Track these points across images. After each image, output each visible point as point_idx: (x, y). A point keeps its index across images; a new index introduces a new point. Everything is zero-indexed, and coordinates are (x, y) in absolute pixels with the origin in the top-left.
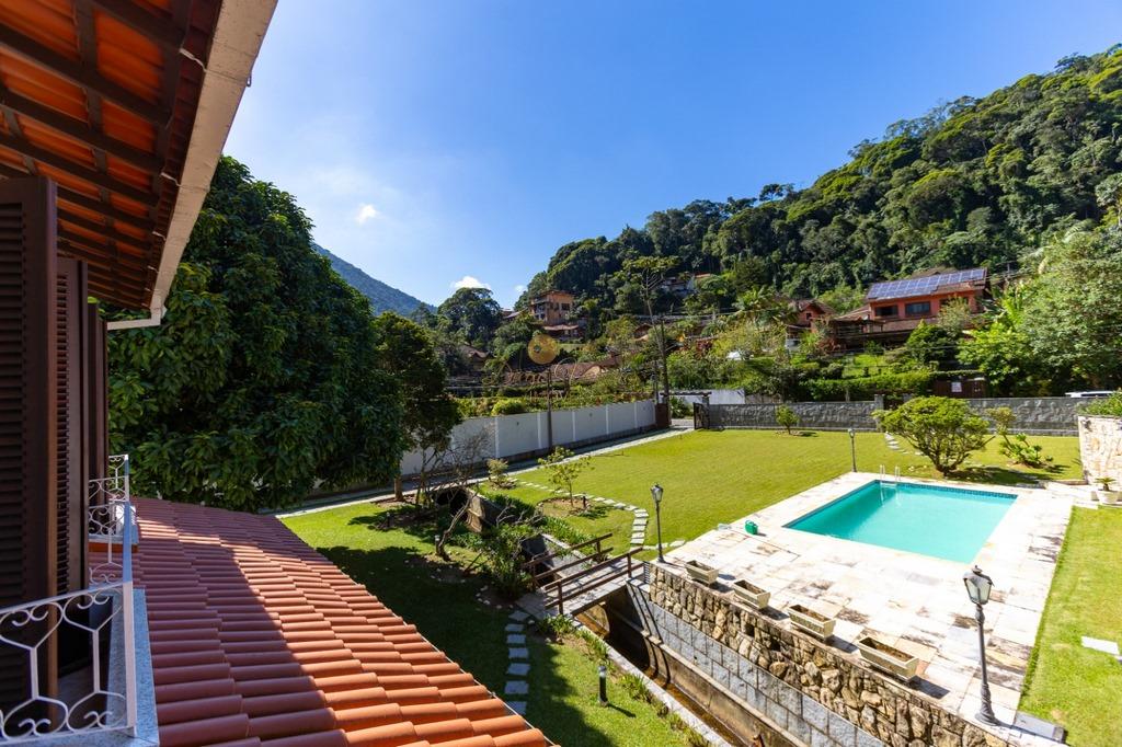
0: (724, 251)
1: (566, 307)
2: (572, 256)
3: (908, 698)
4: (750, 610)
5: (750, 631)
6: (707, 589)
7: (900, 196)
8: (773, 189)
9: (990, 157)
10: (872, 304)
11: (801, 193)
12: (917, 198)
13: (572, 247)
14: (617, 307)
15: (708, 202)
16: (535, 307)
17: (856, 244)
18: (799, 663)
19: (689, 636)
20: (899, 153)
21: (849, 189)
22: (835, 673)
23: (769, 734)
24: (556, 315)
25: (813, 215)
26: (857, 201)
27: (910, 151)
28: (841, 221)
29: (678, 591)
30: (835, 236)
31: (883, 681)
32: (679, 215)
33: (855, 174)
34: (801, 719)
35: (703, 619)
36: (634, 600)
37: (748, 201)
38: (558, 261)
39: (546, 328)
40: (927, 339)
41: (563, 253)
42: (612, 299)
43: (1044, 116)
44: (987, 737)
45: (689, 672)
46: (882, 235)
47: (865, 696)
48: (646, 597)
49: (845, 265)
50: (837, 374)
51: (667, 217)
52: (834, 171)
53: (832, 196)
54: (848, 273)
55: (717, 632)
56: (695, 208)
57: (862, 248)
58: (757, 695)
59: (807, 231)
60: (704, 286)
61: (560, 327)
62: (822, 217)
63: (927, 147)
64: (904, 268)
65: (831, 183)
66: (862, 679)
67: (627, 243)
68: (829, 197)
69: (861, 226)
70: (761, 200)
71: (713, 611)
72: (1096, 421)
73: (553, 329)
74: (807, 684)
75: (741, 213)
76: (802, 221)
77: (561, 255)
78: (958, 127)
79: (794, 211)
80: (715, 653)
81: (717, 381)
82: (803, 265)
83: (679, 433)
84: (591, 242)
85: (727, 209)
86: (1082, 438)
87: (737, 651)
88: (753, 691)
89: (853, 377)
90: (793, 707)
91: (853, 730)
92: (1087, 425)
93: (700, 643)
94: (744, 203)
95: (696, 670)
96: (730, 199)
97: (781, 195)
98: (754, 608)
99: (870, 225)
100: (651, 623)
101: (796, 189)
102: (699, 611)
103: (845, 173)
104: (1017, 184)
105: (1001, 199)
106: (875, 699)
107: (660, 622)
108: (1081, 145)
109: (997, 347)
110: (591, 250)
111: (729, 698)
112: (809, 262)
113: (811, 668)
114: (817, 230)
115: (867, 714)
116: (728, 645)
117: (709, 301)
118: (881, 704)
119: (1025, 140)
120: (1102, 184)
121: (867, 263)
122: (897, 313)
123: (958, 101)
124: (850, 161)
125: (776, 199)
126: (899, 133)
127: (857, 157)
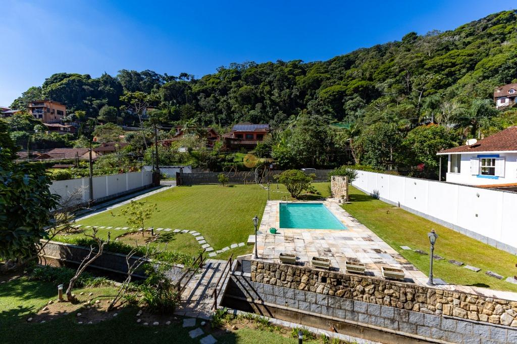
0: (162, 99)
1: (60, 113)
2: (65, 81)
3: (406, 286)
4: (323, 270)
5: (324, 280)
6: (294, 266)
7: (235, 92)
8: (185, 75)
9: (261, 86)
10: (235, 133)
11: (197, 80)
12: (241, 95)
13: (64, 76)
14: (100, 118)
15: (154, 72)
16: (33, 109)
17: (220, 107)
18: (353, 287)
19: (282, 292)
20: (234, 75)
21: (217, 84)
22: (372, 286)
23: (338, 325)
24: (52, 116)
25: (204, 91)
26: (220, 91)
27: (237, 76)
28: (214, 97)
29: (275, 272)
30: (211, 102)
31: (395, 283)
32: (137, 74)
33: (218, 78)
34: (353, 312)
35: (292, 281)
36: (238, 283)
37: (174, 78)
38: (53, 82)
39: (46, 124)
40: (263, 148)
41: (57, 78)
42: (96, 114)
43: (275, 77)
44: (436, 291)
45: (284, 312)
46: (229, 107)
47: (386, 291)
48: (248, 279)
49: (216, 116)
50: (231, 160)
51: (130, 74)
52: (210, 75)
53: (210, 85)
54: (216, 119)
55: (302, 286)
56: (147, 74)
57: (222, 110)
58: (327, 309)
59: (201, 98)
60: (152, 115)
61: (57, 125)
62: (207, 93)
63: (243, 75)
64: (236, 120)
65: (209, 80)
66: (385, 285)
67: (106, 83)
68: (209, 86)
69: (222, 100)
70: (179, 79)
71: (300, 276)
72: (337, 178)
73: (51, 125)
74: (357, 295)
75: (171, 83)
76: (198, 93)
77: (56, 79)
78: (252, 72)
79: (196, 88)
80: (301, 297)
81: (176, 162)
82: (198, 113)
83: (168, 188)
84: (80, 76)
85: (164, 79)
86: (332, 183)
87: (315, 292)
88: (326, 308)
89: (238, 162)
90: (348, 308)
91: (380, 307)
92: (334, 179)
93: (290, 294)
94: (172, 78)
95: (289, 308)
96: (166, 74)
97: (188, 79)
98: (326, 269)
99: (225, 101)
100: (252, 293)
101: (196, 78)
102: (289, 278)
103: (215, 77)
104: (269, 97)
105: (265, 101)
106: (391, 291)
107: (259, 291)
108: (283, 90)
109: (282, 153)
110: (79, 81)
111: (313, 316)
112: (201, 112)
113: (359, 287)
114: (205, 98)
115: (387, 299)
116: (309, 290)
117: (154, 122)
118: (394, 293)
119: (270, 83)
120: (309, 103)
121: (223, 116)
122: (243, 137)
123: (251, 62)
124: (217, 73)
125: (186, 80)
126: (234, 67)
127: (219, 72)
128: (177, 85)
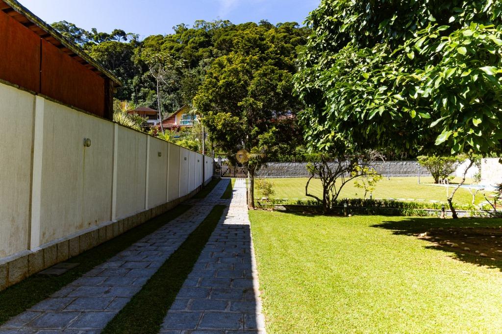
11: (143, 42)
20: (202, 39)
21: (177, 50)
27: (207, 40)
33: (178, 42)
37: (107, 36)
52: (163, 36)
56: (62, 26)
65: (163, 43)
85: (92, 37)
97: (126, 39)
103: (171, 39)
123: (225, 22)
124: (173, 33)
125: (122, 41)
126: (200, 26)
127: (178, 32)
128: (118, 49)
